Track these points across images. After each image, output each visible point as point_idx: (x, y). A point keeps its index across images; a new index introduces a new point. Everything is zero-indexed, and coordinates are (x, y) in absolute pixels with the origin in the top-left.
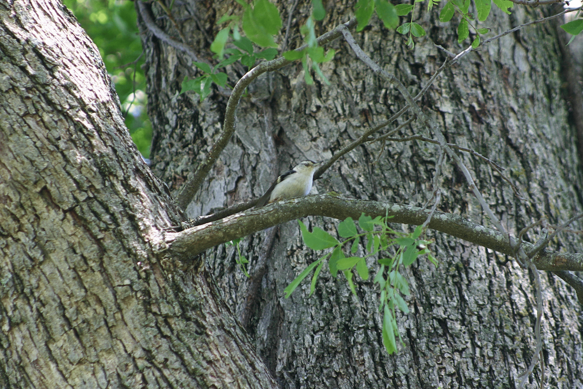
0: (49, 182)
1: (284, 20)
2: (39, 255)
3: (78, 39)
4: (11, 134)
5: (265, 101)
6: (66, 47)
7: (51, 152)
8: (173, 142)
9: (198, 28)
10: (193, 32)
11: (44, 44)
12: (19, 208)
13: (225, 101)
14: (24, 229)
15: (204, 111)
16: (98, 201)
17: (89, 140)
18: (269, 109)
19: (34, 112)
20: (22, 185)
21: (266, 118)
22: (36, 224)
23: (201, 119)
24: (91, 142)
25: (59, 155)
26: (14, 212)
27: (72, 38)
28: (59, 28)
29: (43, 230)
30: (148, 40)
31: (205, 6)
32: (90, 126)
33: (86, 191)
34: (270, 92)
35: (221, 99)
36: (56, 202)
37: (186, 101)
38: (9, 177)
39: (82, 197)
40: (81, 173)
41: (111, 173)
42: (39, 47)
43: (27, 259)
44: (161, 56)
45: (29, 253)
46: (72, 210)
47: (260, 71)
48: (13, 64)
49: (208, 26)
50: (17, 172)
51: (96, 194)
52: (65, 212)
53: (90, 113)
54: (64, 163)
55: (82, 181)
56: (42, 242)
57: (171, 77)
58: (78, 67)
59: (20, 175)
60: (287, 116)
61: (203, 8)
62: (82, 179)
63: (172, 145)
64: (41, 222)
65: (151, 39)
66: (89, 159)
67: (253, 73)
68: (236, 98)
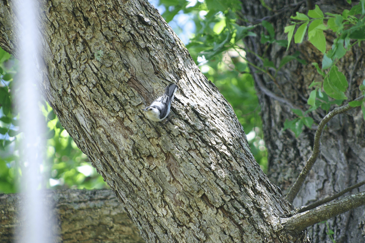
0: (206, 191)
1: (347, 80)
2: (203, 236)
3: (219, 101)
4: (181, 162)
5: (338, 131)
6: (212, 106)
7: (206, 172)
8: (281, 160)
9: (293, 88)
10: (290, 91)
11: (198, 105)
12: (189, 208)
13: (312, 133)
14: (193, 221)
15: (300, 139)
16: (237, 201)
17: (229, 163)
18: (341, 136)
19: (195, 148)
20: (190, 194)
21: (340, 142)
22: (200, 217)
23: (298, 144)
24: (231, 164)
25: (212, 173)
26: (185, 210)
27: (215, 100)
28: (207, 95)
29: (205, 220)
30: (262, 97)
31: (296, 74)
32: (229, 154)
33: (230, 195)
34: (341, 126)
35: (310, 131)
36: (212, 203)
37: (288, 134)
38: (182, 189)
39: (227, 199)
40: (226, 184)
41: (244, 183)
42: (195, 107)
43: (196, 239)
44: (271, 107)
45: (197, 236)
46: (221, 208)
47: (335, 114)
48: (180, 119)
49: (299, 86)
50: (186, 186)
51: (236, 197)
52: (217, 209)
53: (229, 146)
54: (215, 178)
55: (227, 189)
56: (204, 228)
57: (278, 119)
58: (220, 118)
59: (188, 187)
60: (353, 140)
61: (295, 76)
62: (227, 187)
63: (281, 162)
64: (203, 216)
65: (263, 96)
66: (230, 175)
67: (330, 116)
68: (320, 132)
